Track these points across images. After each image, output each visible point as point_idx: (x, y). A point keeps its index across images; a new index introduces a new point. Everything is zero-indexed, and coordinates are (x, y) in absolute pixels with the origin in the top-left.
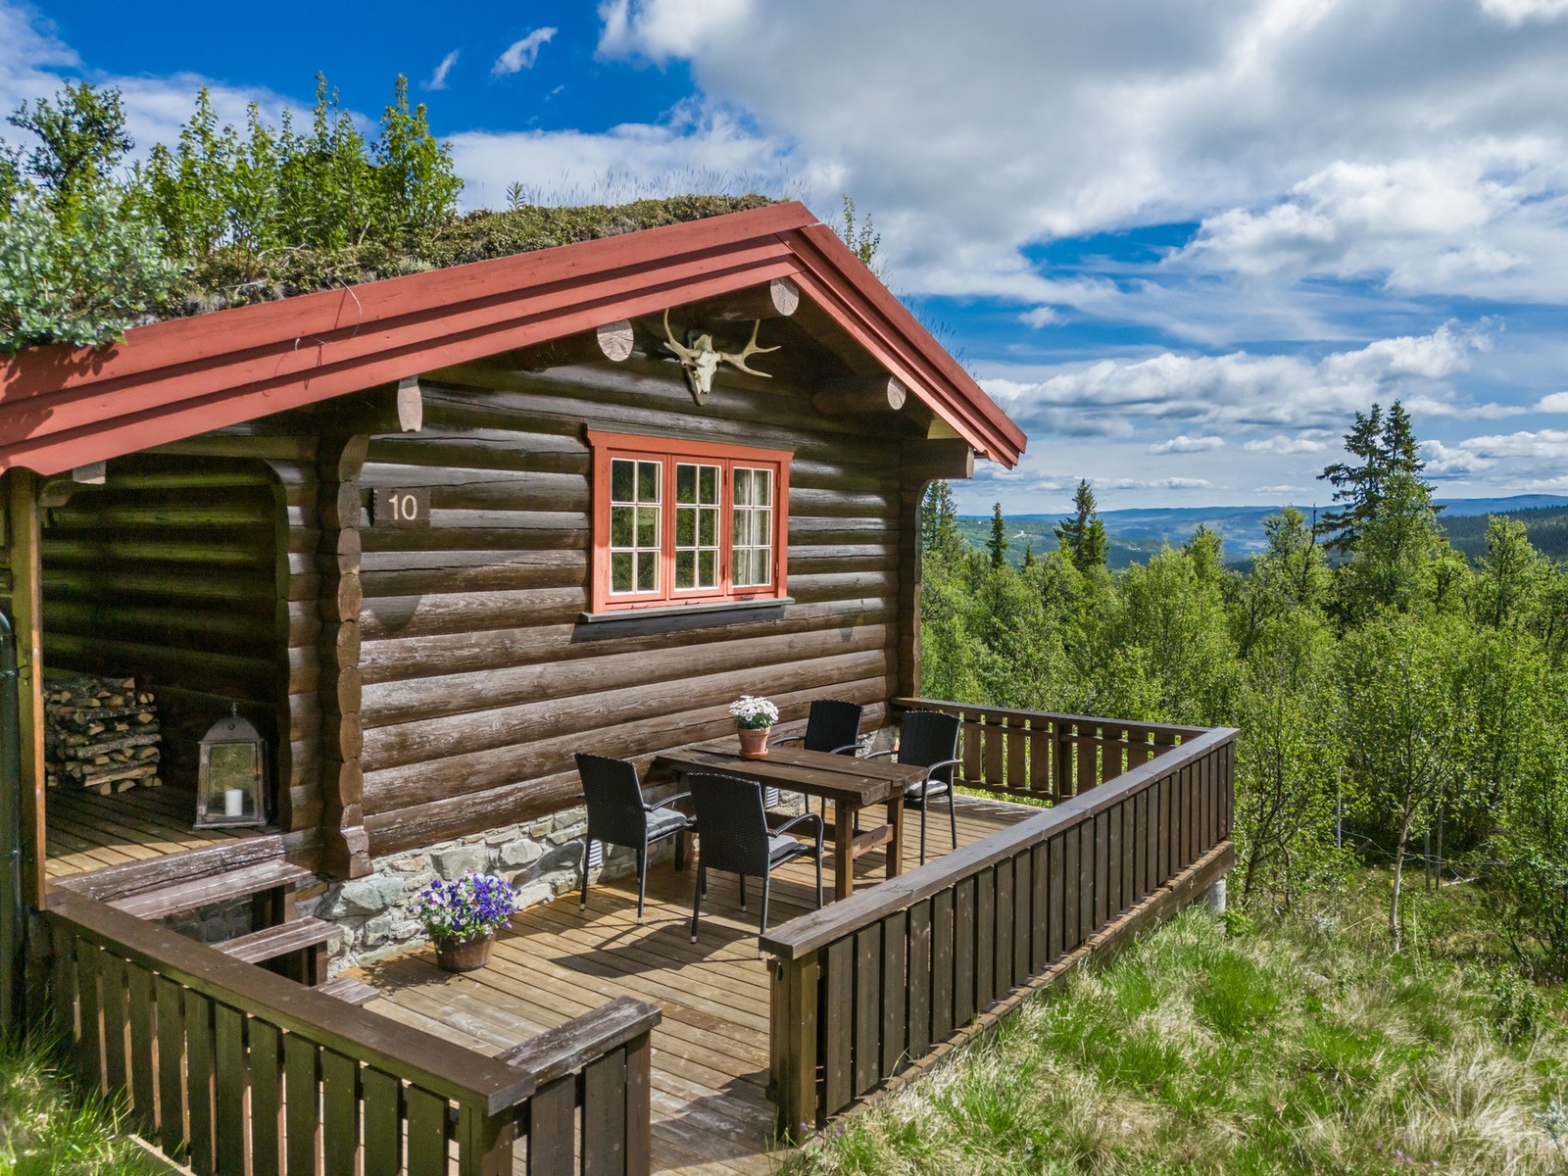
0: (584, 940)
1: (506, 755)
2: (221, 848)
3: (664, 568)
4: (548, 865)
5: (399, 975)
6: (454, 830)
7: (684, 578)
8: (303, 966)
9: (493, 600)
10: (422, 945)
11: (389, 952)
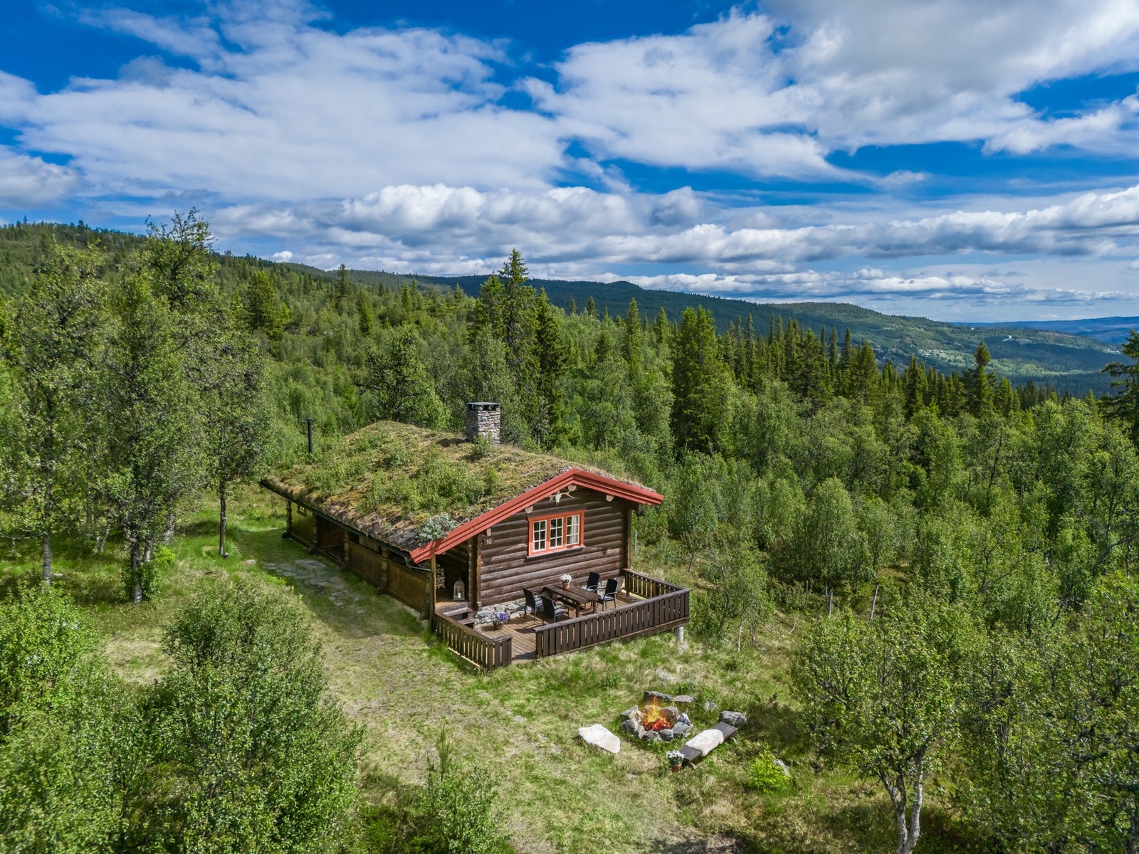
0: (522, 626)
1: (509, 587)
2: (458, 604)
3: (547, 544)
4: (518, 610)
5: (487, 629)
6: (498, 602)
7: (553, 544)
8: (471, 626)
9: (507, 556)
10: (491, 624)
11: (485, 625)
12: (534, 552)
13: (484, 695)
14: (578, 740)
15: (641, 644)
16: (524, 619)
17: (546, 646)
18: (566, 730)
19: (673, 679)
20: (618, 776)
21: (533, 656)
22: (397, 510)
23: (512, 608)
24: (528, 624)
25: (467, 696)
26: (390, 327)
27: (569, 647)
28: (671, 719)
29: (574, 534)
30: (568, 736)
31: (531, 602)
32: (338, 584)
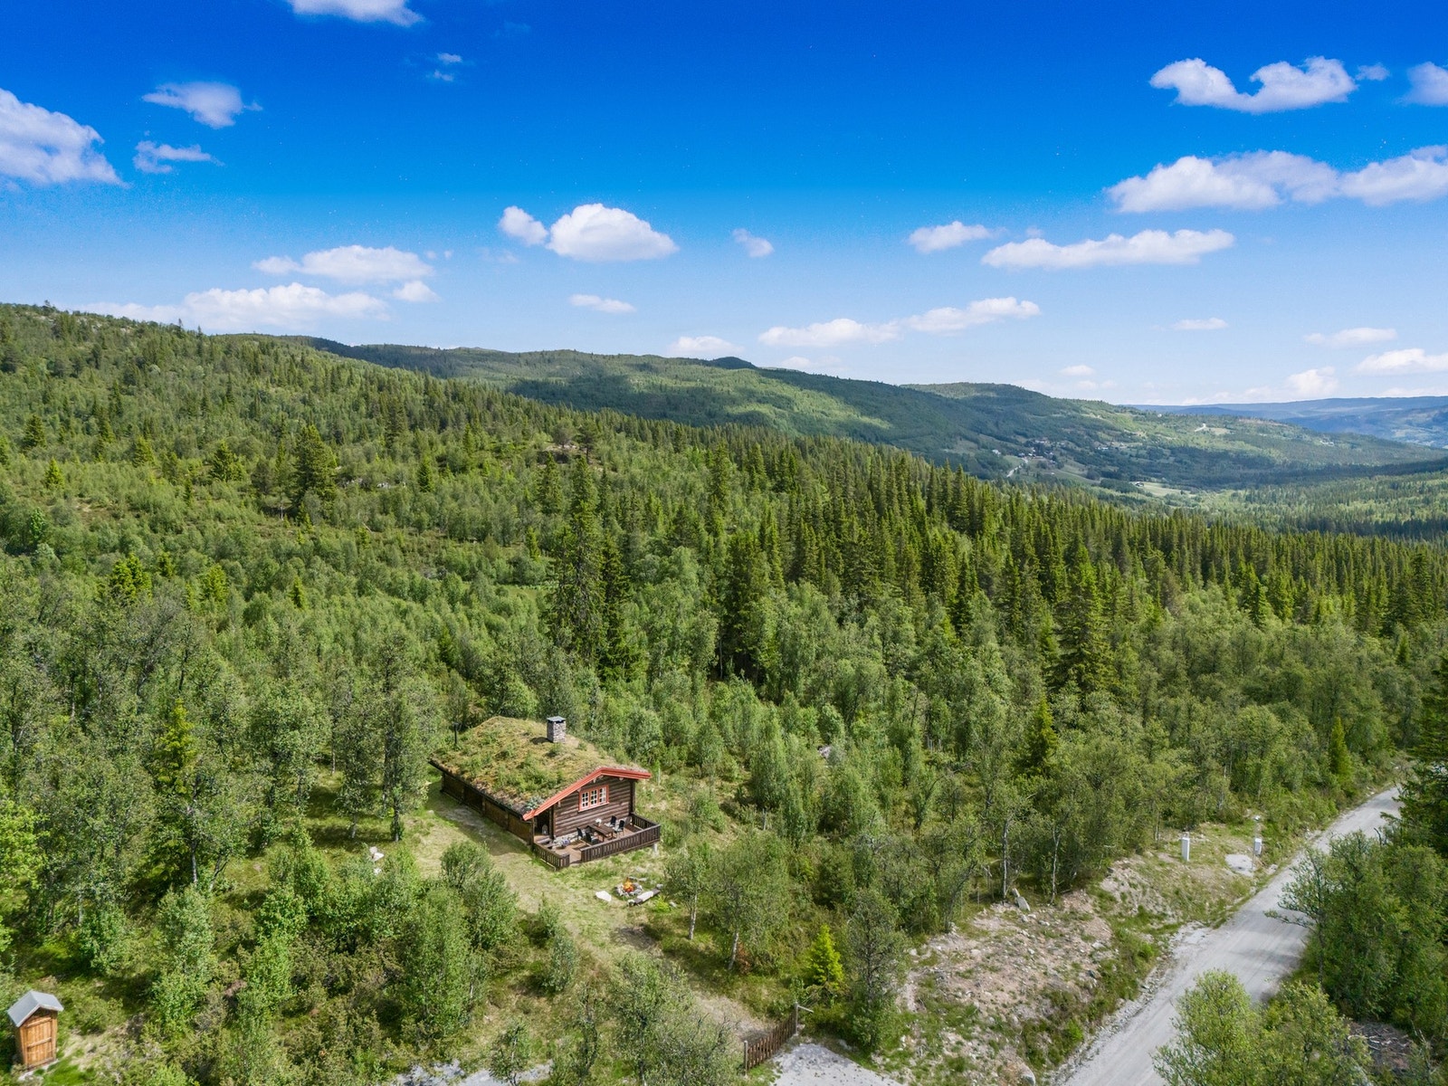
0: (575, 847)
1: (569, 827)
2: (544, 837)
3: (589, 803)
4: (575, 838)
5: (558, 849)
6: (564, 835)
7: (592, 804)
8: (550, 847)
9: (569, 812)
10: (560, 846)
11: (557, 847)
12: (583, 808)
13: (557, 880)
14: (595, 897)
15: (634, 853)
16: (577, 842)
17: (586, 857)
18: (590, 893)
19: (643, 871)
20: (608, 909)
21: (580, 862)
22: (514, 790)
23: (572, 837)
24: (579, 845)
25: (550, 881)
26: (451, 475)
27: (597, 857)
28: (635, 888)
29: (604, 796)
30: (591, 896)
31: (580, 834)
32: (481, 825)
